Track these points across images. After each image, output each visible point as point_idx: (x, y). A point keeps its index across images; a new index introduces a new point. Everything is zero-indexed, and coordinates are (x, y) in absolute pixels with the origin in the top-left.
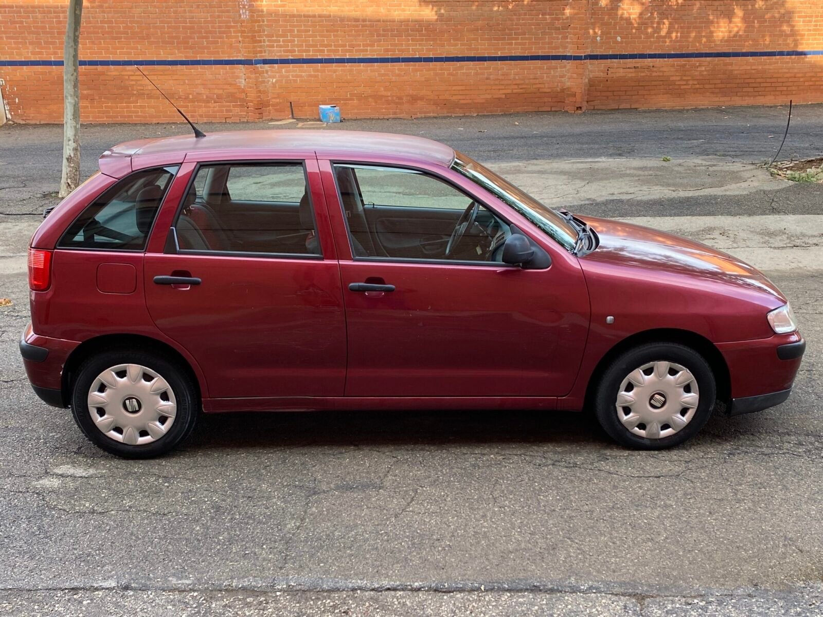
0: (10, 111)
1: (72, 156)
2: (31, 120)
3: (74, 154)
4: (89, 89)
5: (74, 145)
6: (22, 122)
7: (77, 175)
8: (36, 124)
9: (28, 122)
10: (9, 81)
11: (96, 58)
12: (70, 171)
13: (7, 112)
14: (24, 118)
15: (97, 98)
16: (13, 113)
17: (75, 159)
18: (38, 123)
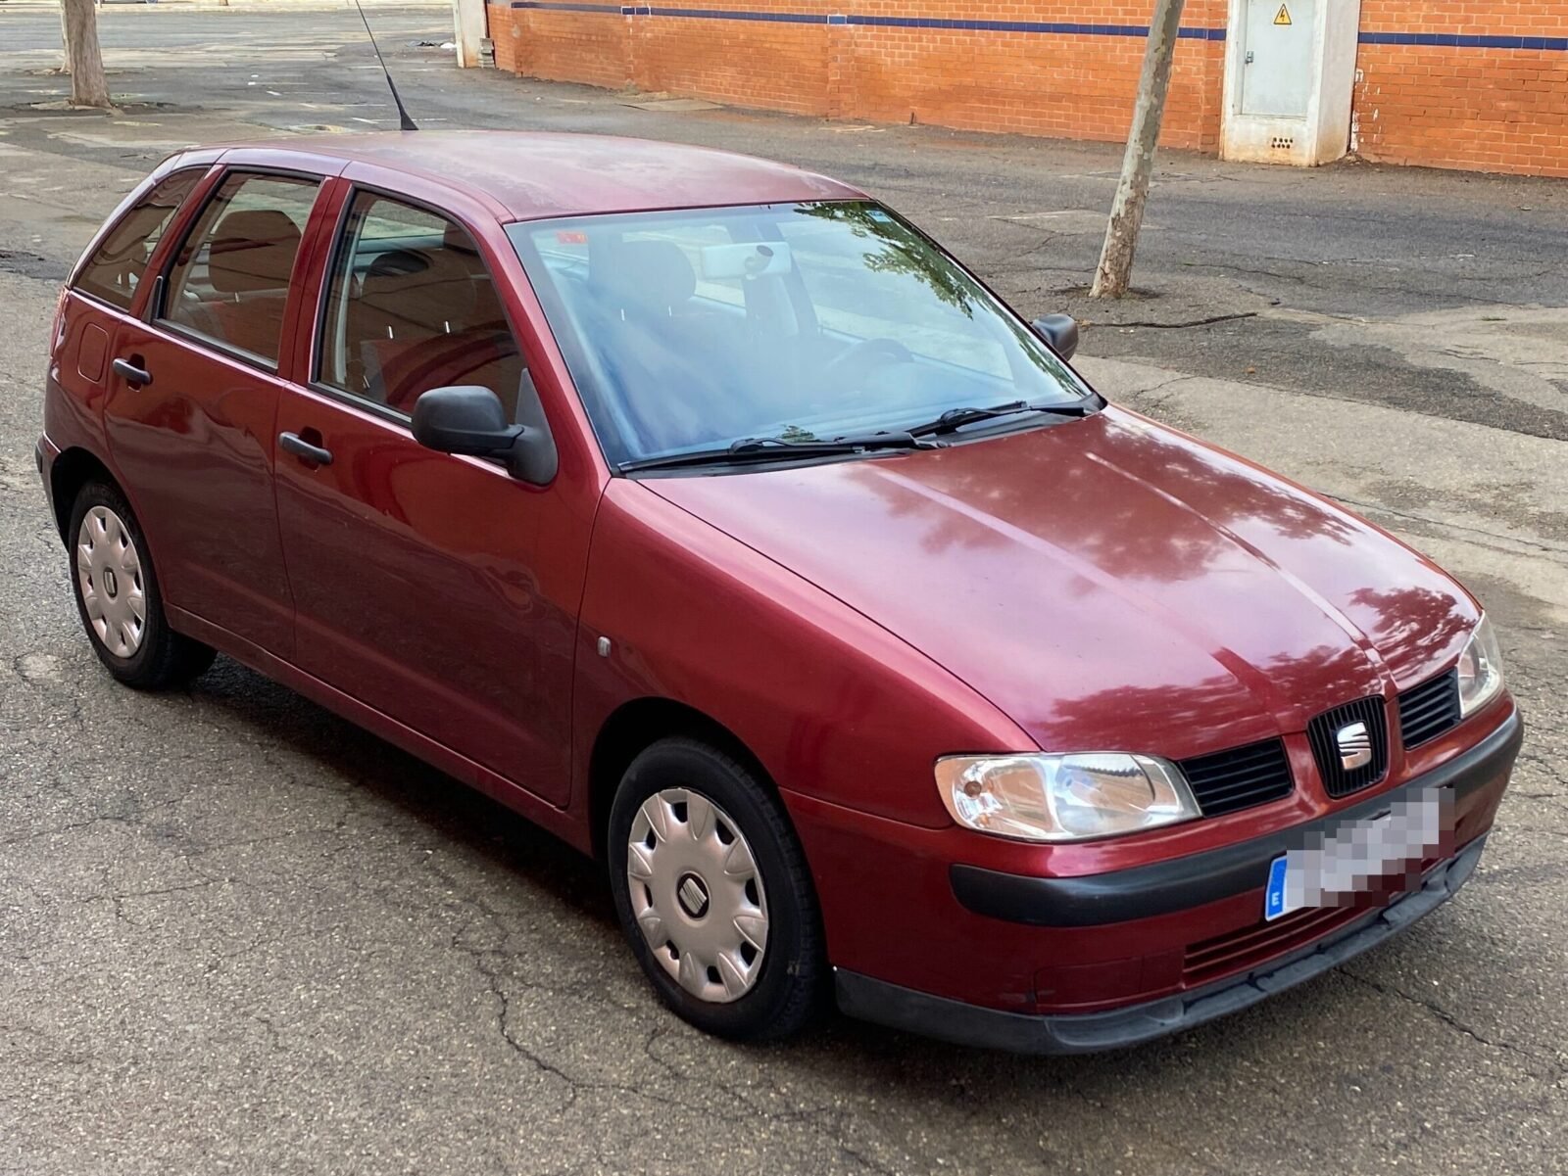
0: (1359, 134)
1: (1122, 215)
2: (1391, 156)
3: (1127, 212)
4: (1513, 99)
5: (1131, 193)
6: (1374, 159)
7: (1124, 255)
8: (1397, 166)
9: (1384, 158)
10: (1372, 74)
11: (1542, 32)
12: (1113, 245)
13: (1354, 136)
14: (1380, 152)
15: (1524, 118)
16: (1362, 140)
17: (1127, 222)
18: (1402, 164)
